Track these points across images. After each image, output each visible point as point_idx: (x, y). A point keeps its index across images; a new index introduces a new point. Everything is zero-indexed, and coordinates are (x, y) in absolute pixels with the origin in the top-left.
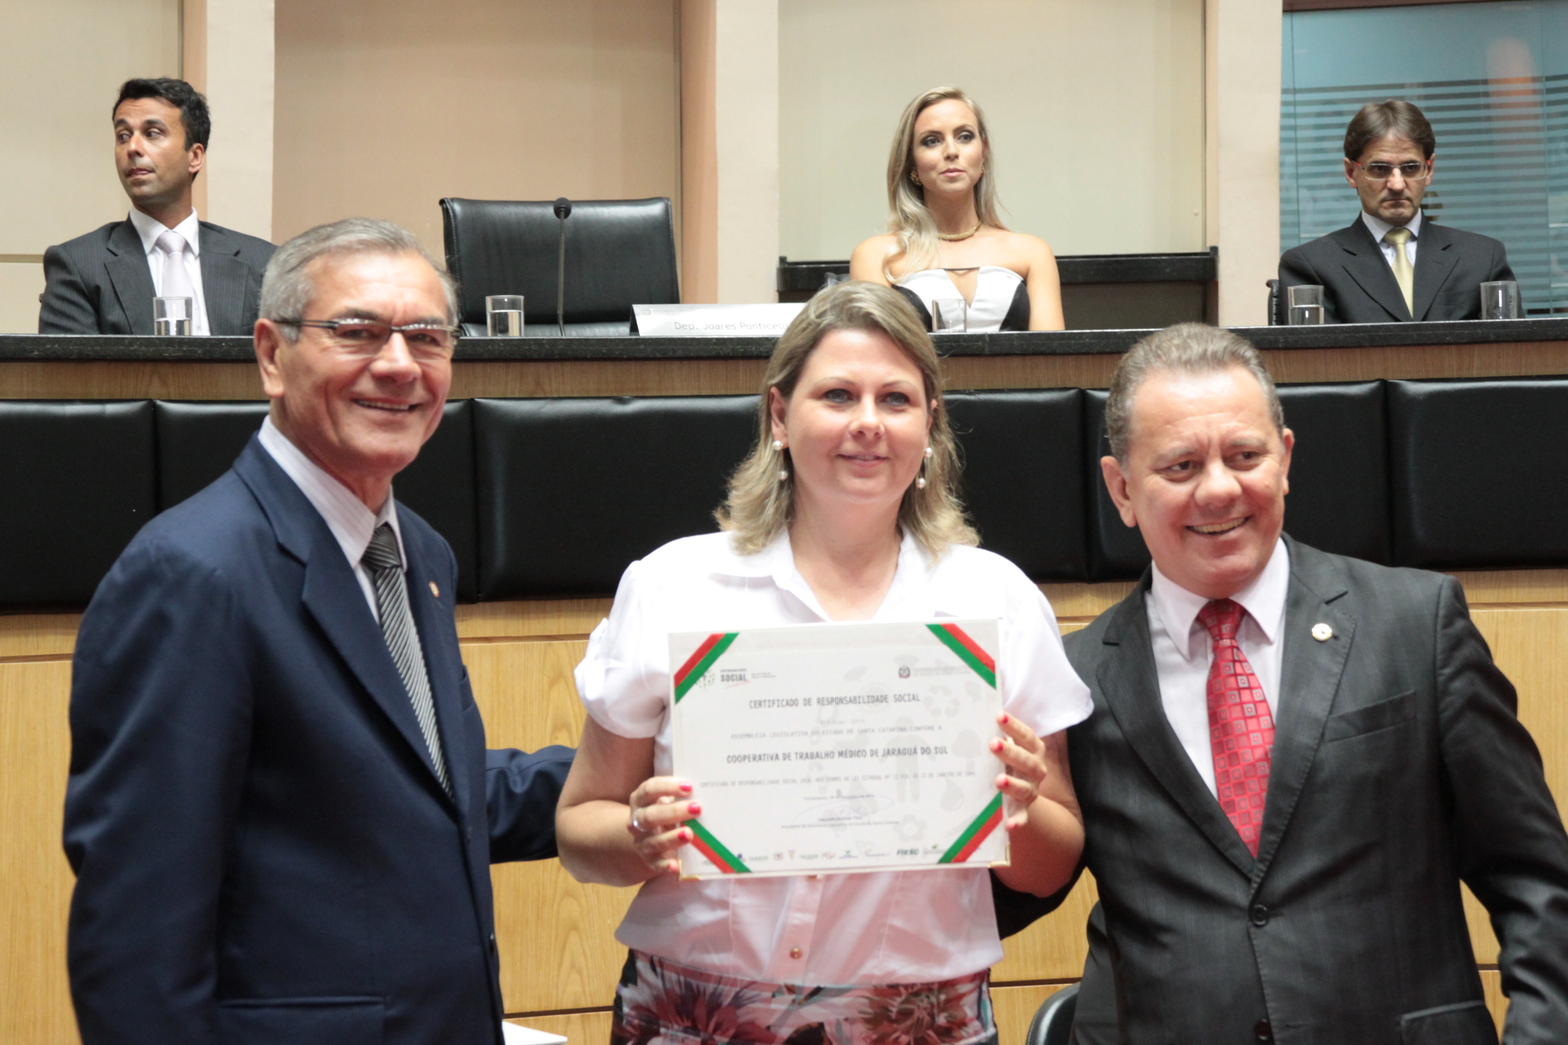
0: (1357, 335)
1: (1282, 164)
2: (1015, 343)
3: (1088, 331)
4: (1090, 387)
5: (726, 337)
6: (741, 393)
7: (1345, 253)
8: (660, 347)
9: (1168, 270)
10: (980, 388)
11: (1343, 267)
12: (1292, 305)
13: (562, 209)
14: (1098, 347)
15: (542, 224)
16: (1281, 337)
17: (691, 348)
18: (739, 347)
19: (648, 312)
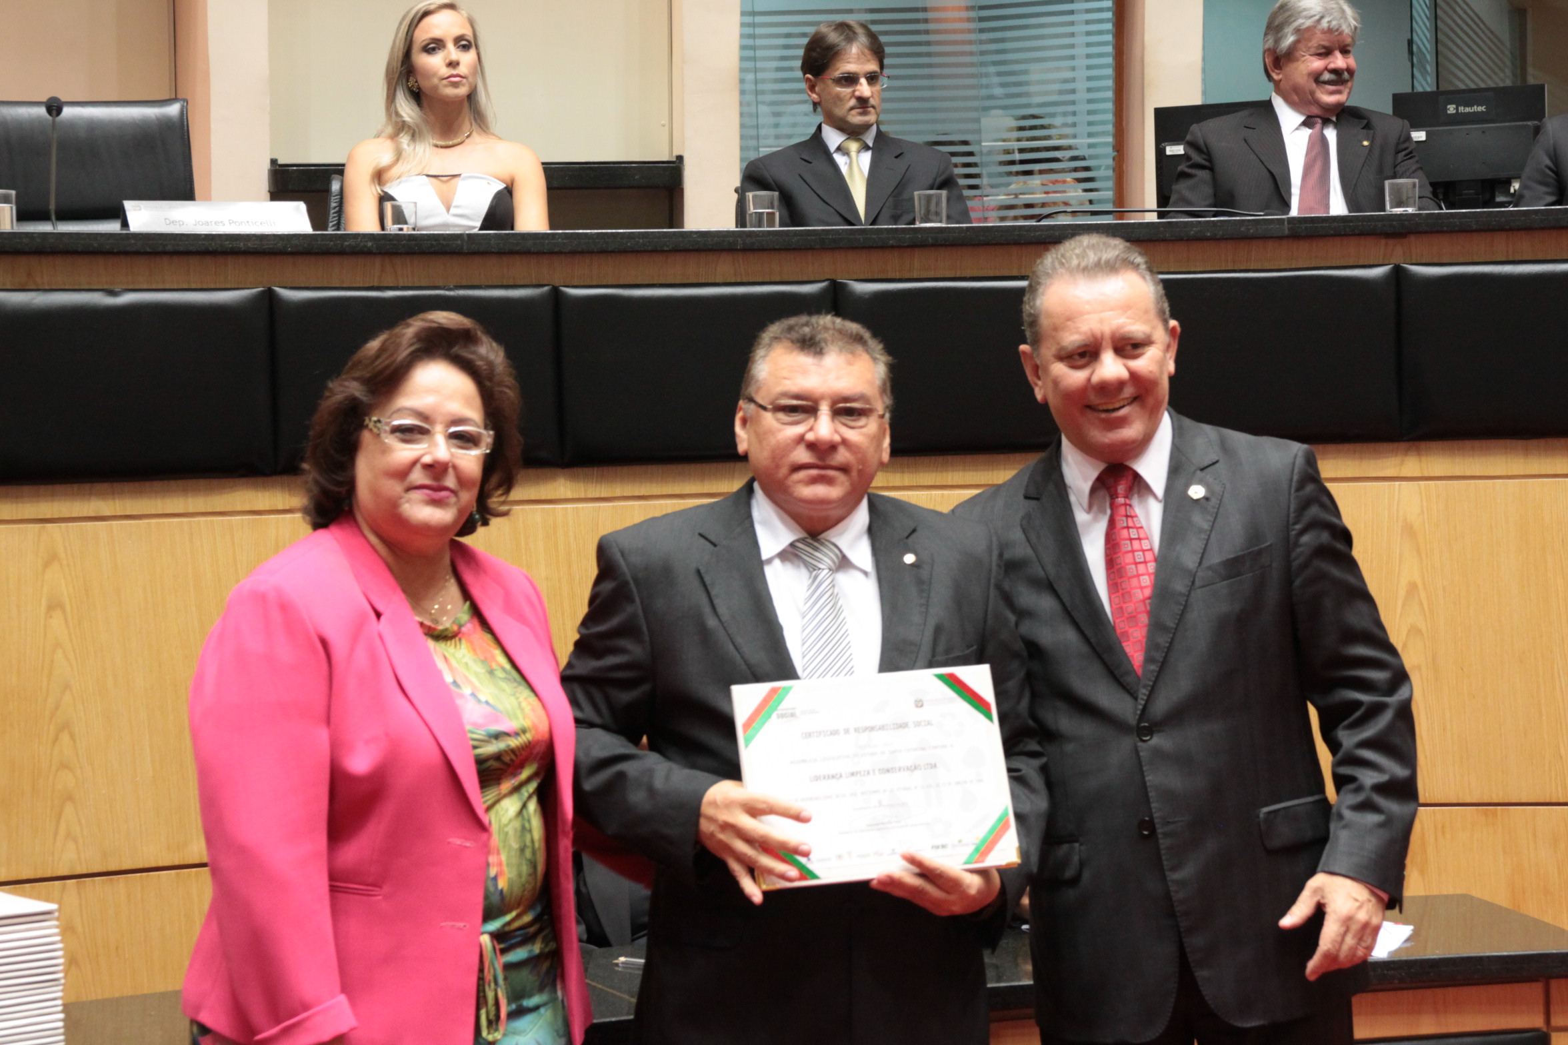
0: (809, 238)
1: (742, 81)
2: (492, 242)
3: (560, 231)
4: (562, 284)
5: (214, 233)
6: (229, 286)
7: (803, 162)
8: (151, 242)
9: (637, 177)
10: (459, 285)
11: (800, 176)
12: (749, 209)
13: (54, 108)
14: (570, 247)
15: (33, 123)
16: (739, 240)
17: (181, 243)
18: (227, 242)
19: (138, 208)
